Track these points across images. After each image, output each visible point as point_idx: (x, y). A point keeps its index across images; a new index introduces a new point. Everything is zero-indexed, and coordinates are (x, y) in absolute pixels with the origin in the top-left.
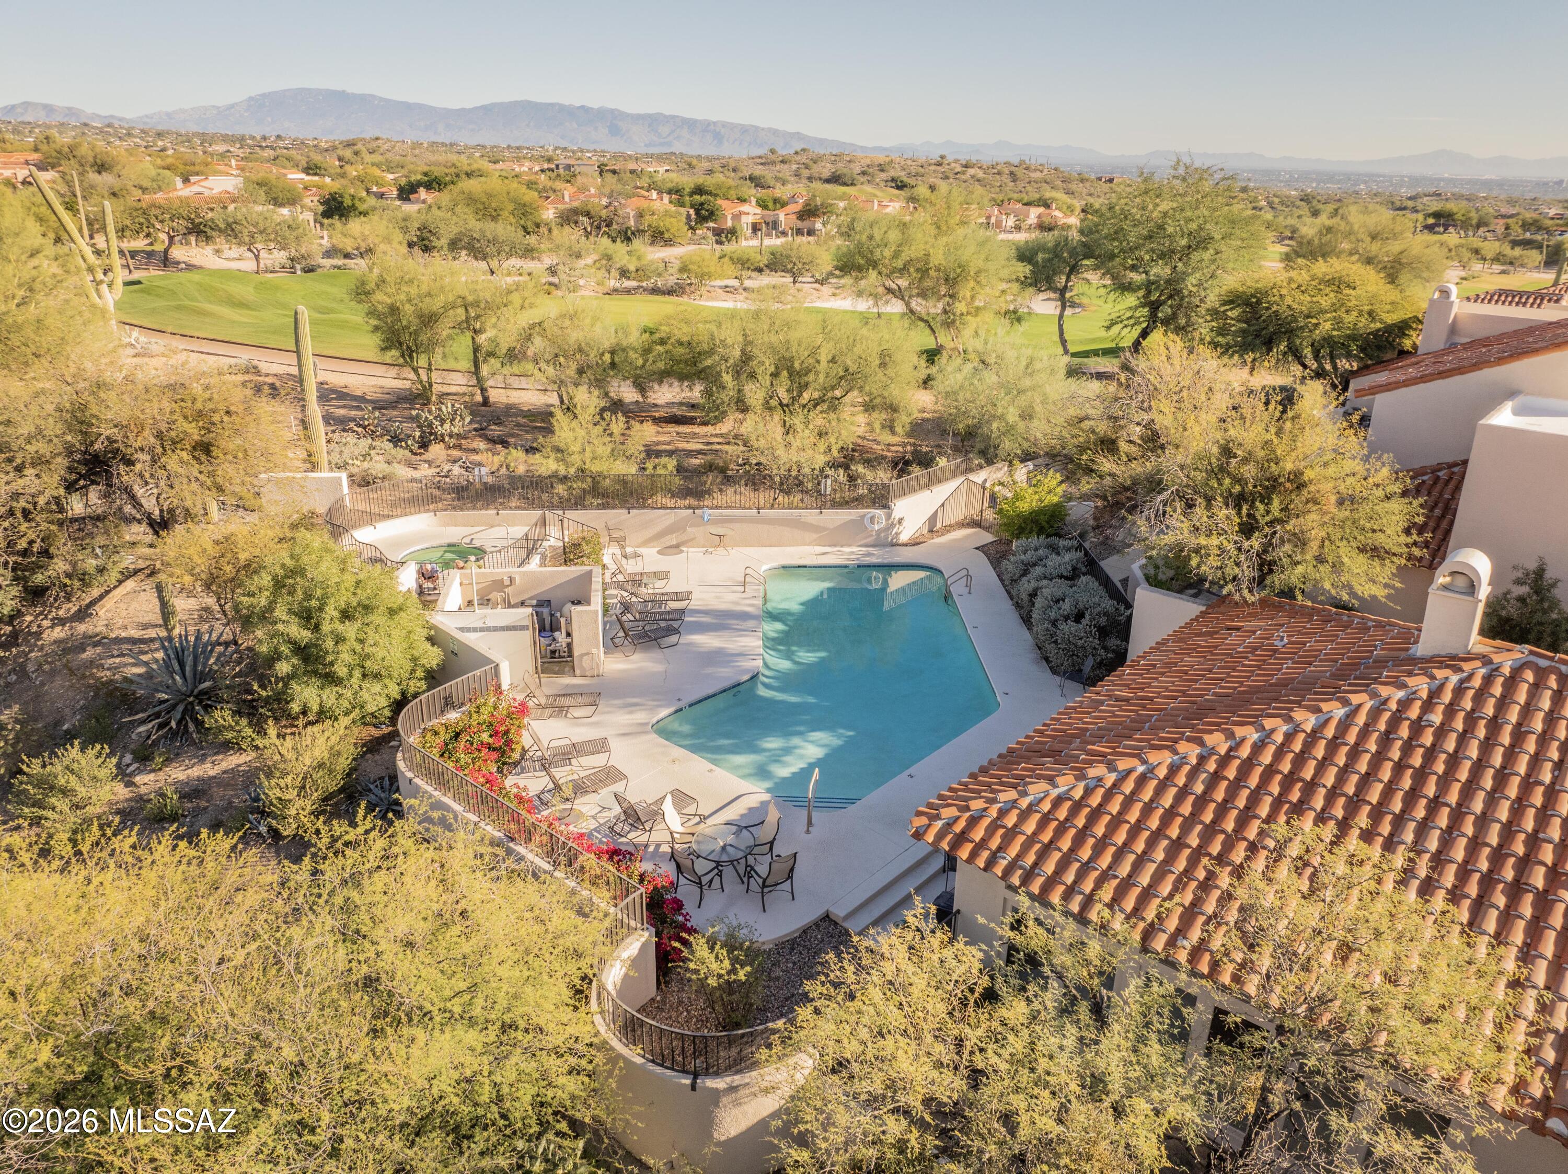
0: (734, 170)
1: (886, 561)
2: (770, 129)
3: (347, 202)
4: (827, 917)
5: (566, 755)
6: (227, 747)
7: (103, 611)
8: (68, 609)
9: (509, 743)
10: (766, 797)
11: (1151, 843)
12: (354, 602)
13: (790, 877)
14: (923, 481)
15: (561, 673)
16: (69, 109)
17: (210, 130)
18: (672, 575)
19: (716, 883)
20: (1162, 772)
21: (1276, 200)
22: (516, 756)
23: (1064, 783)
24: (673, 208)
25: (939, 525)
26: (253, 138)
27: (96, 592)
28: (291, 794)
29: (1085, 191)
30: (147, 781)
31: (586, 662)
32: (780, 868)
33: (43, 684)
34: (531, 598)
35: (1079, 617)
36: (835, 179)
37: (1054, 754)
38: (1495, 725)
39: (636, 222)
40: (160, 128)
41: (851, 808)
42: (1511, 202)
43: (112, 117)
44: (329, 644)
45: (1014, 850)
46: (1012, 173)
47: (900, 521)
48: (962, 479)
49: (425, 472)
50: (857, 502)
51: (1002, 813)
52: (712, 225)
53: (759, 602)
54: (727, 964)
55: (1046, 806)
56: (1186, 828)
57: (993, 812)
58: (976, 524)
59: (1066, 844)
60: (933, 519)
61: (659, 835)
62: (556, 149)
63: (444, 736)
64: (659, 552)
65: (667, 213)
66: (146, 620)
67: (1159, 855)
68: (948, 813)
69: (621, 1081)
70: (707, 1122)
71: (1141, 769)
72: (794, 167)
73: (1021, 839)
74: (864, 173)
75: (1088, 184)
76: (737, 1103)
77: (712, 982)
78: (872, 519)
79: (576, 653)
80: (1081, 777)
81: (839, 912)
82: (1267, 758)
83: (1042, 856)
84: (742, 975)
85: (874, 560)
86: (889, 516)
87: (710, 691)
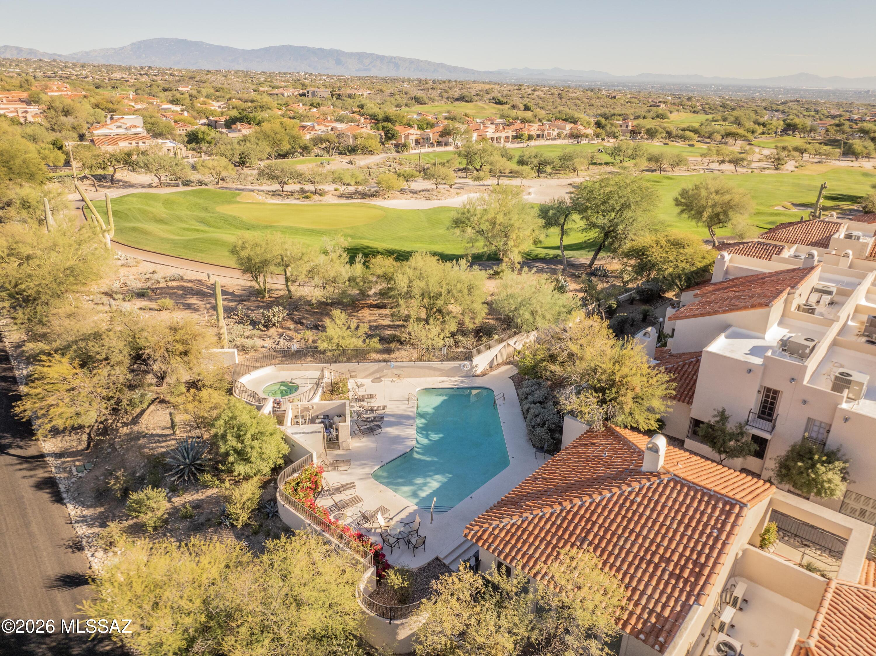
0: (406, 94)
1: (470, 386)
2: (426, 61)
3: (200, 136)
4: (437, 558)
5: (338, 490)
6: (206, 486)
7: (145, 420)
8: (127, 418)
9: (317, 485)
10: (416, 508)
11: (541, 542)
12: (257, 431)
13: (424, 544)
14: (487, 347)
15: (334, 448)
16: (31, 50)
17: (112, 62)
18: (378, 396)
19: (397, 545)
20: (547, 516)
21: (707, 106)
22: (319, 489)
23: (515, 518)
24: (372, 132)
25: (494, 364)
26: (135, 68)
27: (138, 410)
28: (239, 511)
29: (600, 104)
30: (177, 500)
31: (344, 444)
32: (420, 541)
33: (124, 454)
34: (320, 414)
35: (544, 424)
36: (462, 99)
37: (515, 503)
38: (657, 503)
39: (353, 141)
40: (82, 61)
41: (449, 511)
42: (839, 105)
43: (55, 54)
44: (249, 450)
45: (497, 542)
46: (559, 94)
47: (476, 366)
48: (505, 343)
49: (268, 343)
50: (456, 358)
51: (494, 529)
52: (393, 142)
53: (414, 410)
54: (401, 581)
55: (508, 527)
56: (552, 537)
57: (491, 529)
58: (511, 363)
59: (513, 541)
60: (492, 362)
61: (375, 525)
62: (306, 74)
63: (293, 484)
64: (372, 381)
65: (369, 137)
66: (162, 425)
67: (543, 547)
68: (476, 528)
69: (368, 622)
70: (395, 634)
71: (541, 514)
72: (439, 91)
73: (499, 539)
74: (477, 95)
75: (601, 100)
76: (404, 628)
77: (396, 587)
78: (464, 366)
79: (341, 441)
80: (521, 516)
81: (441, 557)
82: (582, 512)
83: (506, 545)
84: (406, 584)
85: (465, 385)
86: (471, 365)
87: (394, 457)
